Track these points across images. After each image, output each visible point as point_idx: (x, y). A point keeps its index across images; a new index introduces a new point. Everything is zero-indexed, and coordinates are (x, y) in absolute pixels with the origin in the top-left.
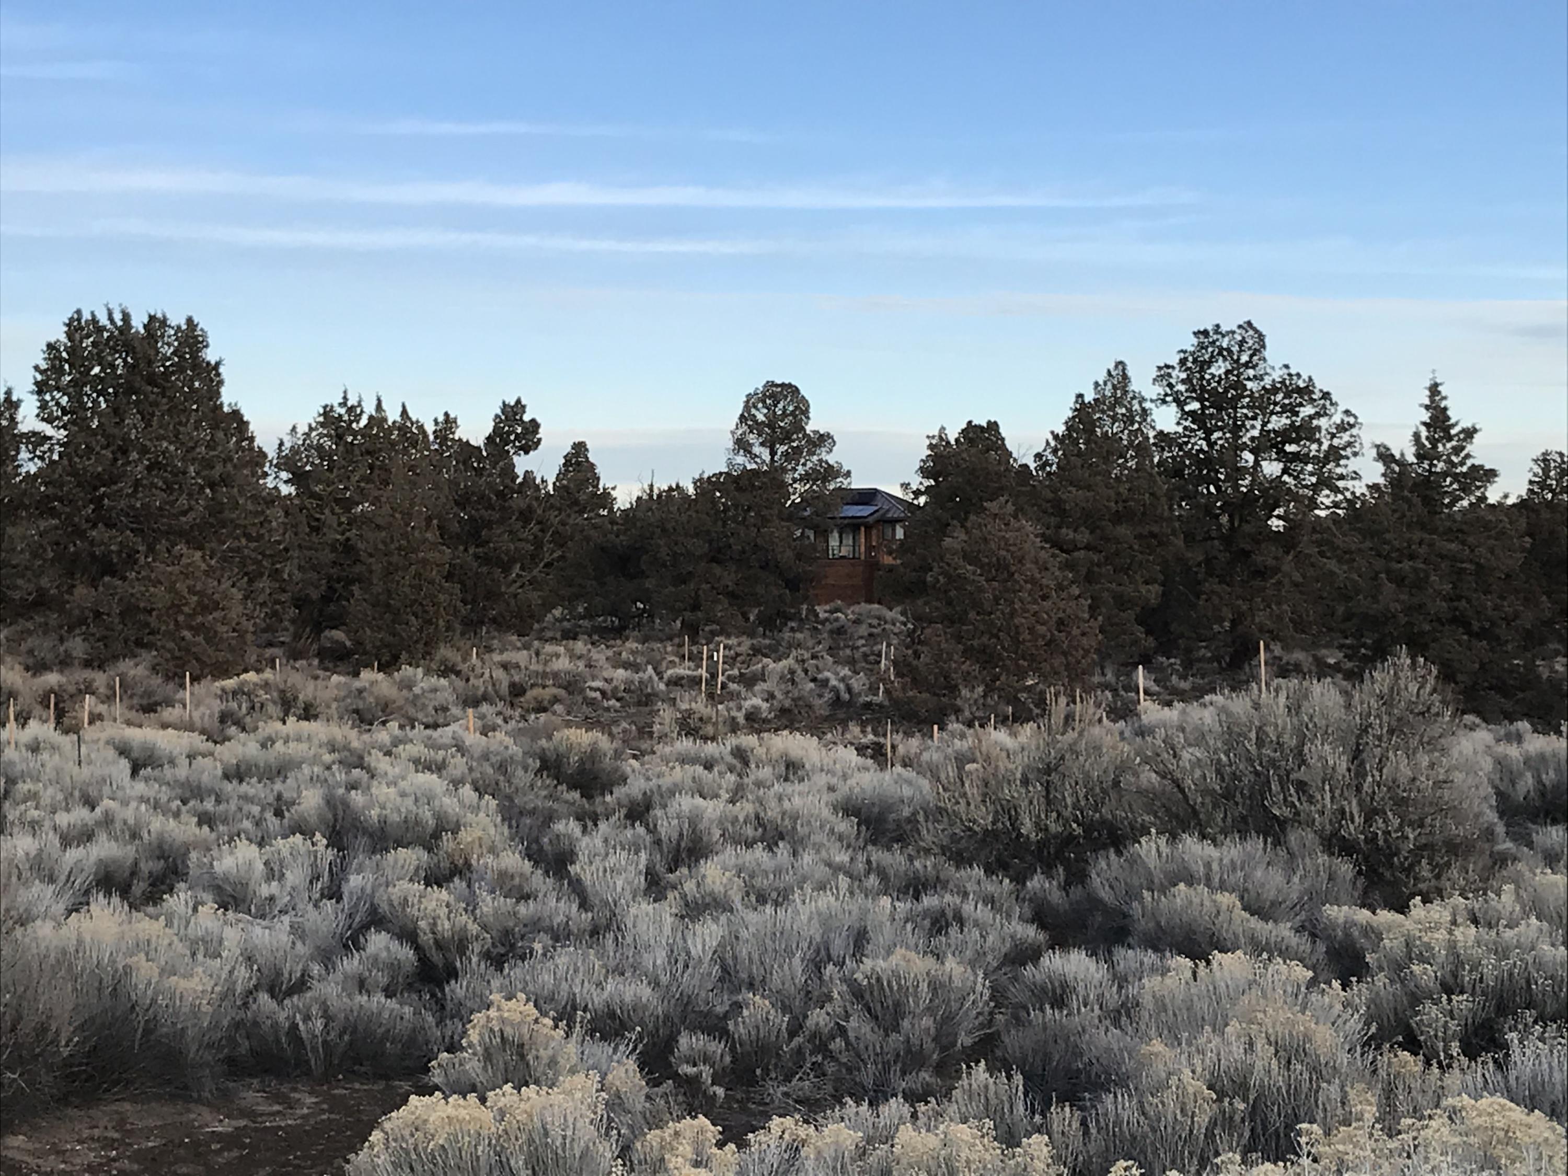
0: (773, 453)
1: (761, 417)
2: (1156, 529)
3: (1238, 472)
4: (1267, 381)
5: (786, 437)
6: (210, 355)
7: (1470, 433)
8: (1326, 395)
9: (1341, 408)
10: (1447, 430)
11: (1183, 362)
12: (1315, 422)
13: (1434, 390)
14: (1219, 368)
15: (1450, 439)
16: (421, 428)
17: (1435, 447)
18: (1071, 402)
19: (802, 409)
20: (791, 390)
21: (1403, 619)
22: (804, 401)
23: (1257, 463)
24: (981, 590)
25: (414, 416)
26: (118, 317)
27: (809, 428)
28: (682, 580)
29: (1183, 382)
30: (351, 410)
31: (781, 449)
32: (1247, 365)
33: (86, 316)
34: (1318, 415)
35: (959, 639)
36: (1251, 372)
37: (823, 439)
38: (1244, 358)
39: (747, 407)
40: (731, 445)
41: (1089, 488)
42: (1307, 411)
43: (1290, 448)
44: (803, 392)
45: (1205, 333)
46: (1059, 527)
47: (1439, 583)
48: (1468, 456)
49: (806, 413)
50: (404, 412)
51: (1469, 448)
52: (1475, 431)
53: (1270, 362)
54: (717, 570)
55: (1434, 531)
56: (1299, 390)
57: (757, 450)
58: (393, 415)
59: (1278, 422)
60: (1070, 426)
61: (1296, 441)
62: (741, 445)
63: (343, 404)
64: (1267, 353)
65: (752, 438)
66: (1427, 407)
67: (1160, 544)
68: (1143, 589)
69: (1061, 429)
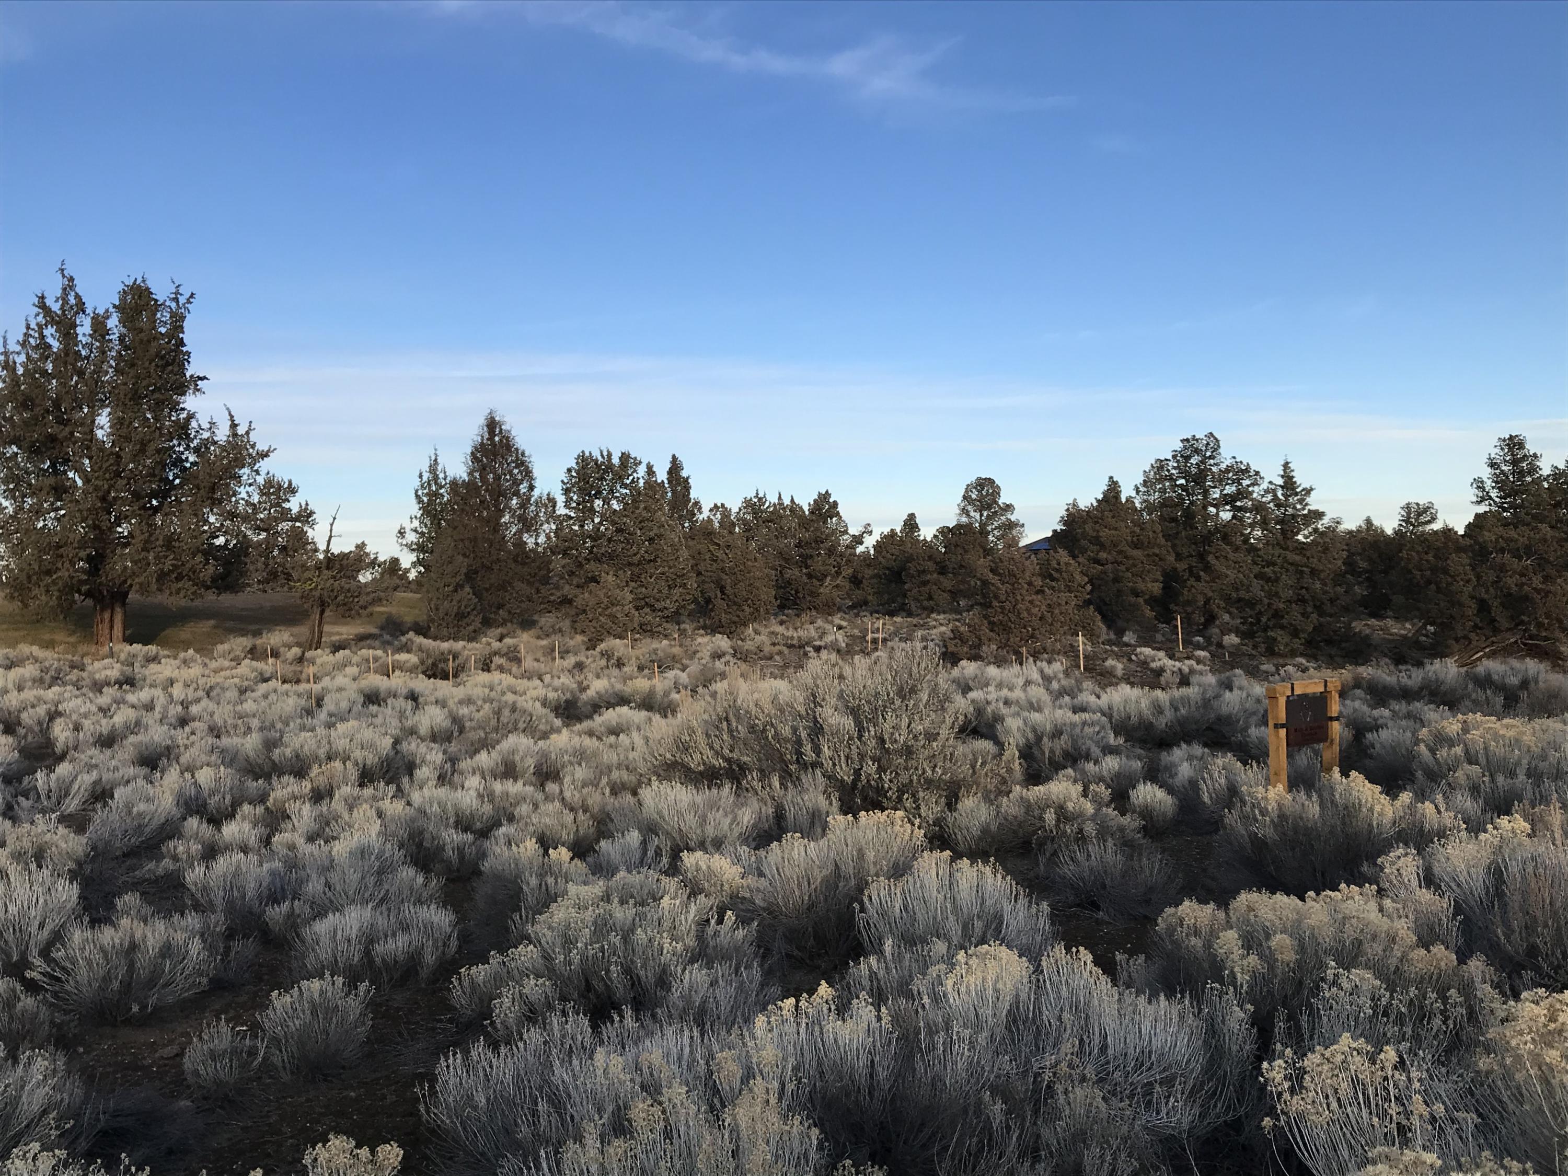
0: (981, 515)
1: (974, 496)
2: (1157, 551)
3: (1207, 516)
4: (1223, 466)
5: (989, 507)
6: (684, 474)
7: (1308, 491)
8: (1257, 473)
9: (1267, 480)
10: (1294, 489)
11: (1174, 457)
12: (1251, 489)
13: (1286, 465)
14: (1194, 460)
15: (1296, 494)
16: (801, 508)
17: (1287, 500)
18: (1106, 481)
19: (996, 492)
20: (991, 481)
21: (1266, 601)
22: (998, 487)
23: (1217, 514)
24: (998, 589)
25: (797, 501)
26: (605, 453)
27: (1000, 502)
28: (925, 583)
29: (1174, 468)
30: (760, 499)
31: (985, 514)
32: (1210, 458)
33: (587, 454)
34: (1253, 485)
35: (986, 617)
36: (1212, 462)
37: (1009, 508)
38: (1208, 454)
39: (966, 491)
40: (958, 512)
41: (1116, 529)
42: (1246, 482)
43: (1238, 504)
44: (997, 482)
45: (1187, 440)
46: (1098, 552)
47: (1287, 579)
48: (1307, 504)
49: (998, 494)
50: (792, 501)
51: (1308, 500)
52: (1312, 489)
53: (1223, 455)
54: (942, 578)
55: (1286, 549)
56: (1242, 471)
57: (972, 514)
58: (787, 501)
59: (1230, 489)
60: (1105, 494)
61: (1240, 500)
62: (964, 511)
63: (757, 496)
64: (1221, 450)
65: (969, 508)
66: (1283, 477)
67: (1161, 559)
68: (1149, 585)
69: (1100, 497)
